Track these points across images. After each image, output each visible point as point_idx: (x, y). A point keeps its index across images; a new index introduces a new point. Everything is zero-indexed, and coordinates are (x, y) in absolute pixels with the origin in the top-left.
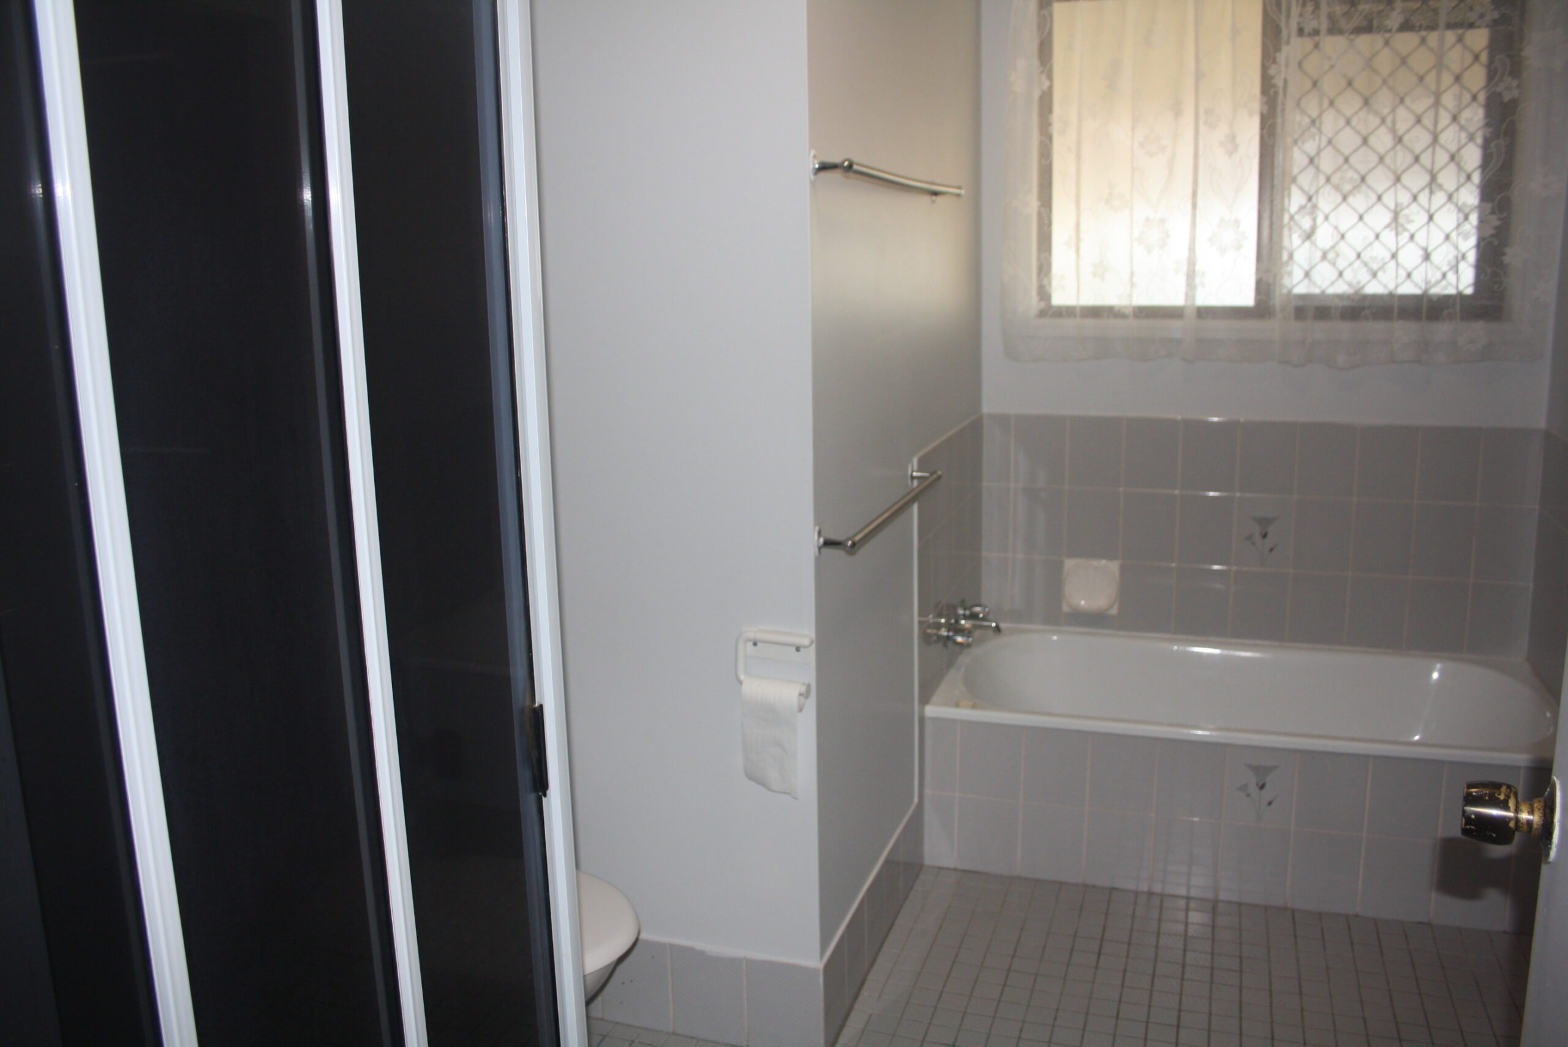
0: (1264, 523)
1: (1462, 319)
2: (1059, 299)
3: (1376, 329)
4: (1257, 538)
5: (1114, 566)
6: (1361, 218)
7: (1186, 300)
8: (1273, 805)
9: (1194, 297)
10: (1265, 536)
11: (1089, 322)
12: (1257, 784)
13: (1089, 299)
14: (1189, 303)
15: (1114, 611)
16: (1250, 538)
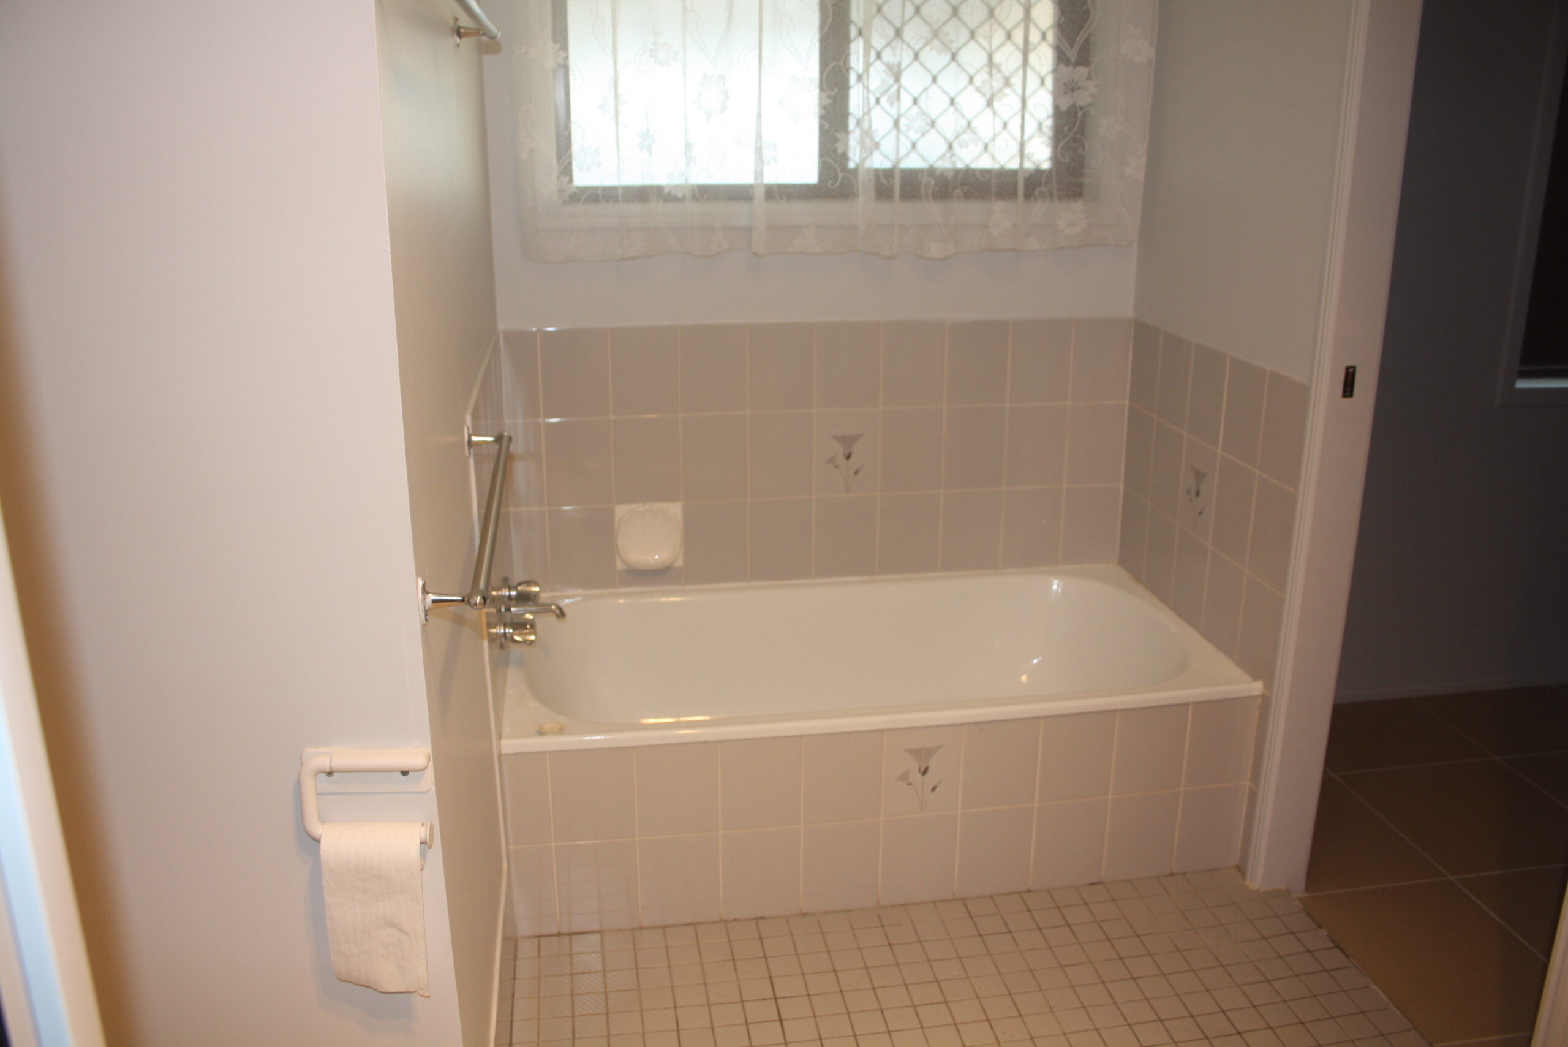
0: (847, 442)
1: (1060, 198)
2: (584, 177)
3: (972, 211)
4: (841, 460)
5: (675, 509)
6: (934, 79)
7: (756, 178)
8: (937, 789)
9: (761, 173)
10: (849, 457)
11: (636, 208)
12: (920, 770)
13: (634, 177)
14: (759, 181)
15: (680, 562)
16: (832, 460)
